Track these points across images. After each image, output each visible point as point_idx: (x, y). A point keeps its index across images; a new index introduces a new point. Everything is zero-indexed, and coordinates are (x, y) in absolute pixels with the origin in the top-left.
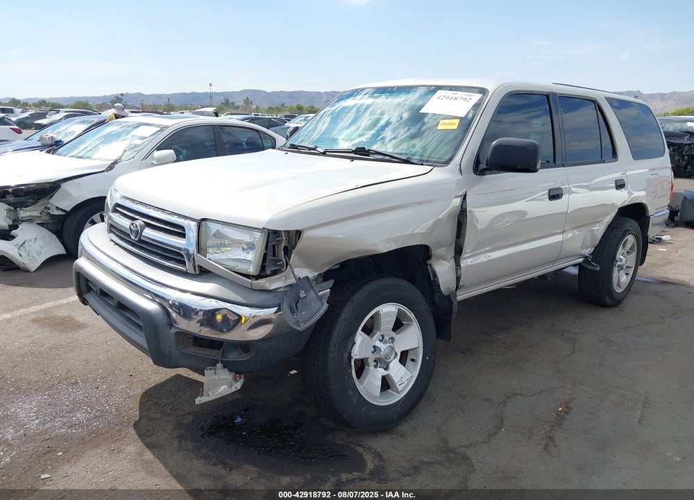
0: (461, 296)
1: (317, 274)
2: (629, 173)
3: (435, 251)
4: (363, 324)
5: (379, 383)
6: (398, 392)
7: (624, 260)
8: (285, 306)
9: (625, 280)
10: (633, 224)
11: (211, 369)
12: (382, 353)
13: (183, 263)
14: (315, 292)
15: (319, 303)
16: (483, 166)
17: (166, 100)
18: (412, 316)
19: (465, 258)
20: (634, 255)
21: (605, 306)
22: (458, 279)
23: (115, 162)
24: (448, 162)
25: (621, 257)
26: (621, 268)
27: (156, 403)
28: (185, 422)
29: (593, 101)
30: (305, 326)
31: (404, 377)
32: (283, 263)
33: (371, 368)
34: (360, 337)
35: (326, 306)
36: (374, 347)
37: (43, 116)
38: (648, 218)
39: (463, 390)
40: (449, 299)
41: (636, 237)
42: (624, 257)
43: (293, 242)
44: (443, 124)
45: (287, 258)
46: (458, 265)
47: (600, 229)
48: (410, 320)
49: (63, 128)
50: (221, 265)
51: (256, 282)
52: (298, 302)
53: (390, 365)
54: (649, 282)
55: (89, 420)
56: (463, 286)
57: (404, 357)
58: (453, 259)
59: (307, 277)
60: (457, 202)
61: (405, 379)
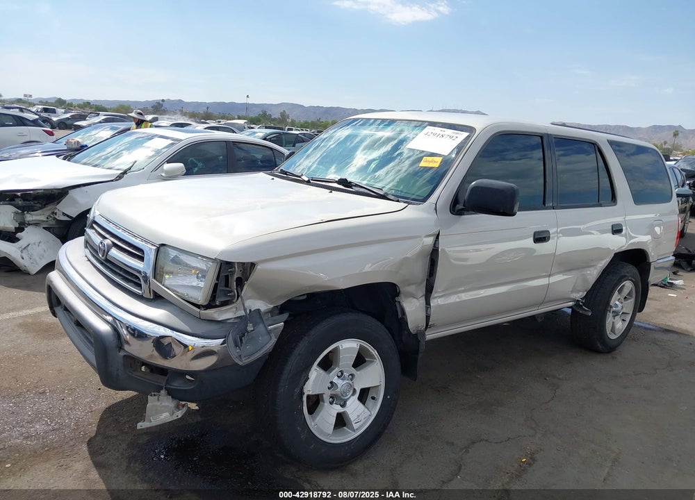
0: (430, 335)
1: (272, 306)
2: (628, 218)
3: (403, 289)
4: (319, 360)
5: (333, 420)
6: (354, 431)
7: (620, 305)
8: (230, 338)
9: (620, 326)
10: (631, 270)
11: (155, 395)
12: (338, 390)
13: (139, 286)
14: (265, 326)
15: (267, 337)
16: (460, 206)
17: (205, 108)
18: (375, 353)
19: (436, 297)
20: (631, 301)
21: (598, 352)
22: (428, 317)
23: (125, 172)
24: (424, 200)
25: (617, 303)
26: (616, 314)
27: (117, 420)
28: (140, 442)
29: (593, 144)
30: (247, 361)
31: (361, 415)
32: (235, 295)
33: (326, 404)
34: (315, 372)
35: (274, 340)
36: (331, 383)
37: (83, 118)
38: (649, 264)
39: (428, 431)
40: (417, 337)
41: (635, 284)
42: (621, 302)
43: (248, 274)
44: (426, 161)
45: (239, 289)
46: (428, 303)
47: (593, 274)
48: (372, 356)
49: (94, 132)
50: (173, 291)
51: (204, 312)
52: (244, 335)
53: (347, 403)
54: (650, 329)
55: (46, 432)
56: (433, 325)
57: (364, 395)
58: (424, 297)
59: (259, 310)
60: (430, 241)
61: (362, 418)
